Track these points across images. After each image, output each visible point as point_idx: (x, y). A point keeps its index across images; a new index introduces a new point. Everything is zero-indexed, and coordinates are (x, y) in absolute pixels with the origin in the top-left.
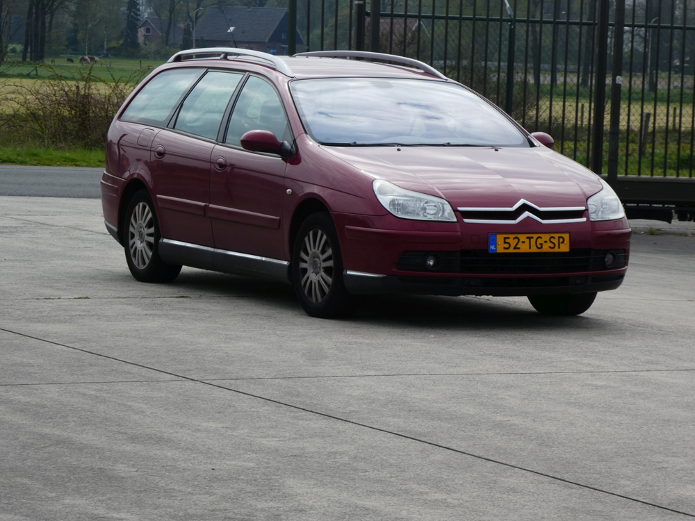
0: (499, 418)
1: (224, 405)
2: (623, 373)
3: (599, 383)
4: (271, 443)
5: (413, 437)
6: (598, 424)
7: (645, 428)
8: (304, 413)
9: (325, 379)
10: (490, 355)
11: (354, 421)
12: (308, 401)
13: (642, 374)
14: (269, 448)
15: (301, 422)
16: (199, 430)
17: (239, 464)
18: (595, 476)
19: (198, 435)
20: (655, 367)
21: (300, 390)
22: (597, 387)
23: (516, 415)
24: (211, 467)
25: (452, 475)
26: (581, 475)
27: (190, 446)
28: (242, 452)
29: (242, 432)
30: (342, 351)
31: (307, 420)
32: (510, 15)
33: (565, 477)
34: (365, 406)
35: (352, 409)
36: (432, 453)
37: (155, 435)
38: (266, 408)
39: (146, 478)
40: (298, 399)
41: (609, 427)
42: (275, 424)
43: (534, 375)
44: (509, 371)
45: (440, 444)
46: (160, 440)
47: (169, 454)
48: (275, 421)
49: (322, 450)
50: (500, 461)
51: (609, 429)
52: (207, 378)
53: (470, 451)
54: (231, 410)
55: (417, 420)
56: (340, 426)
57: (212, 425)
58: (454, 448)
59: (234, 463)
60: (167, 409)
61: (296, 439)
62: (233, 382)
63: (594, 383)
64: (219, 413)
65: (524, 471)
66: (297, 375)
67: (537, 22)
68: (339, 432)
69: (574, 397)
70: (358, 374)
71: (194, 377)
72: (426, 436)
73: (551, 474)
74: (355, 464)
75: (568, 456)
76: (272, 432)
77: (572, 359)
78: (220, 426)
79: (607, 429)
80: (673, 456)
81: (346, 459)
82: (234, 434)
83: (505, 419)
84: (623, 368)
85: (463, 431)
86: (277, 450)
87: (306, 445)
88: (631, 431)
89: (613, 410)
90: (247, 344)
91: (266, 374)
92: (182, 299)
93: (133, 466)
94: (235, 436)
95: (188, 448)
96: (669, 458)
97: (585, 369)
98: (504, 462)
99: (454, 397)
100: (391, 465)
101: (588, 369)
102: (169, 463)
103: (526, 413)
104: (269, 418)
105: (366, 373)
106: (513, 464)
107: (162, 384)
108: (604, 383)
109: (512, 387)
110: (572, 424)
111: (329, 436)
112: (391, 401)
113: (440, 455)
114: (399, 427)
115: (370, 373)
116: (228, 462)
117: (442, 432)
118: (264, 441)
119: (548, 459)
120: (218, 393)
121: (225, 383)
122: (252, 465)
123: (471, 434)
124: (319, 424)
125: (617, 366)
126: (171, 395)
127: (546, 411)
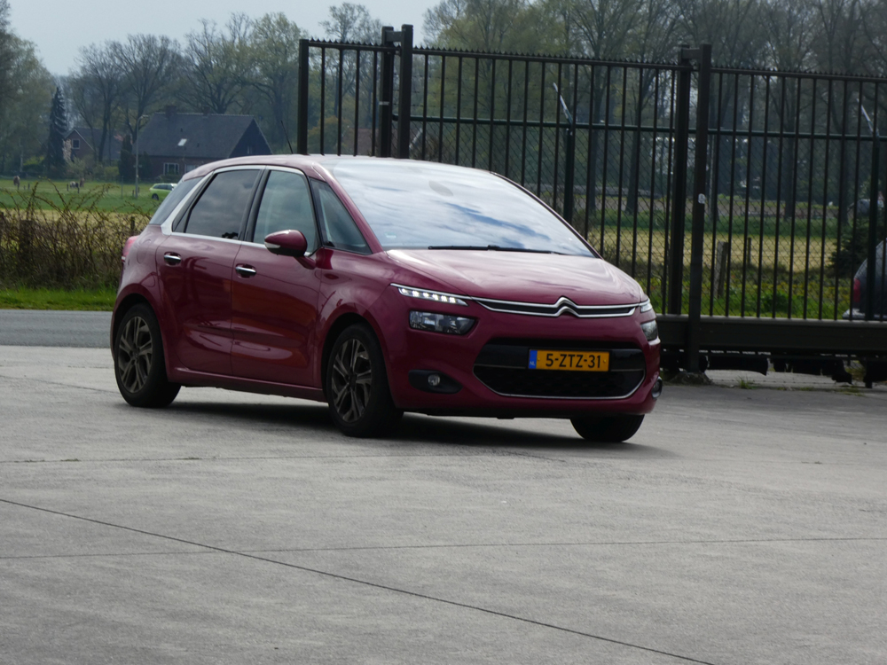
0: (602, 592)
1: (272, 578)
2: (740, 543)
3: (713, 554)
4: (340, 620)
5: (504, 613)
6: (720, 599)
7: (776, 603)
8: (369, 587)
9: (386, 550)
10: (578, 522)
11: (431, 596)
12: (371, 575)
13: (762, 543)
14: (337, 626)
15: (368, 598)
16: (249, 606)
17: (306, 642)
18: (726, 655)
19: (249, 611)
20: (776, 535)
21: (359, 562)
22: (712, 559)
23: (621, 589)
24: (273, 646)
25: (558, 655)
26: (710, 654)
27: (243, 624)
28: (306, 630)
29: (301, 608)
30: (399, 519)
31: (374, 595)
32: (568, 120)
33: (692, 655)
34: (440, 580)
35: (425, 582)
36: (530, 631)
37: (198, 612)
38: (323, 582)
39: (200, 658)
40: (360, 572)
41: (734, 601)
42: (337, 599)
43: (635, 545)
44: (604, 541)
45: (538, 621)
46: (205, 618)
47: (220, 633)
48: (337, 596)
49: (400, 628)
50: (613, 639)
51: (735, 604)
52: (243, 549)
53: (574, 627)
54: (282, 584)
55: (504, 595)
56: (415, 601)
57: (262, 600)
58: (556, 625)
59: (299, 641)
60: (205, 583)
61: (366, 615)
62: (276, 553)
63: (708, 554)
64: (268, 587)
65: (642, 650)
66: (352, 546)
67: (602, 128)
68: (416, 608)
69: (687, 569)
70: (425, 544)
71: (228, 548)
72: (519, 613)
73: (674, 653)
74: (443, 643)
75: (691, 633)
76: (336, 608)
77: (677, 527)
78: (272, 601)
79: (732, 604)
80: (815, 633)
81: (431, 637)
82: (291, 610)
83: (609, 593)
84: (740, 538)
85: (563, 606)
86: (347, 628)
87: (379, 622)
88: (760, 606)
89: (735, 583)
90: (283, 512)
91: (314, 545)
92: (192, 461)
93: (181, 645)
94: (295, 613)
95: (241, 626)
96: (810, 636)
97: (694, 538)
98: (617, 640)
99: (544, 570)
100: (485, 644)
101: (698, 539)
102: (223, 642)
103: (633, 587)
104: (329, 593)
105: (433, 543)
106: (628, 642)
107: (192, 556)
108: (720, 554)
109: (610, 558)
110: (690, 599)
111: (405, 613)
112: (470, 574)
113: (539, 633)
114: (486, 603)
115: (438, 543)
116: (292, 641)
117: (538, 608)
118: (330, 618)
119: (669, 637)
120: (260, 565)
121: (269, 555)
122: (321, 644)
123: (572, 610)
124: (390, 599)
125: (731, 535)
126: (206, 569)
127: (657, 585)
